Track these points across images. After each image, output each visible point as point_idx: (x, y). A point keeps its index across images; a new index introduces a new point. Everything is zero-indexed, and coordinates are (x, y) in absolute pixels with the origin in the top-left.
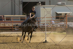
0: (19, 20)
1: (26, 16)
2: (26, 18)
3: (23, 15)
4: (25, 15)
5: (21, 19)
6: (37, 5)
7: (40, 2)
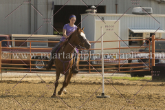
0: (45, 45)
5: (49, 43)
6: (87, 12)
7: (94, 7)
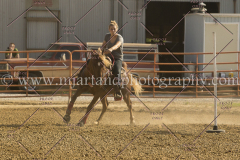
0: (134, 57)
1: (156, 46)
2: (157, 52)
3: (147, 43)
4: (152, 42)
5: (139, 55)
6: (192, 12)
7: (202, 4)
